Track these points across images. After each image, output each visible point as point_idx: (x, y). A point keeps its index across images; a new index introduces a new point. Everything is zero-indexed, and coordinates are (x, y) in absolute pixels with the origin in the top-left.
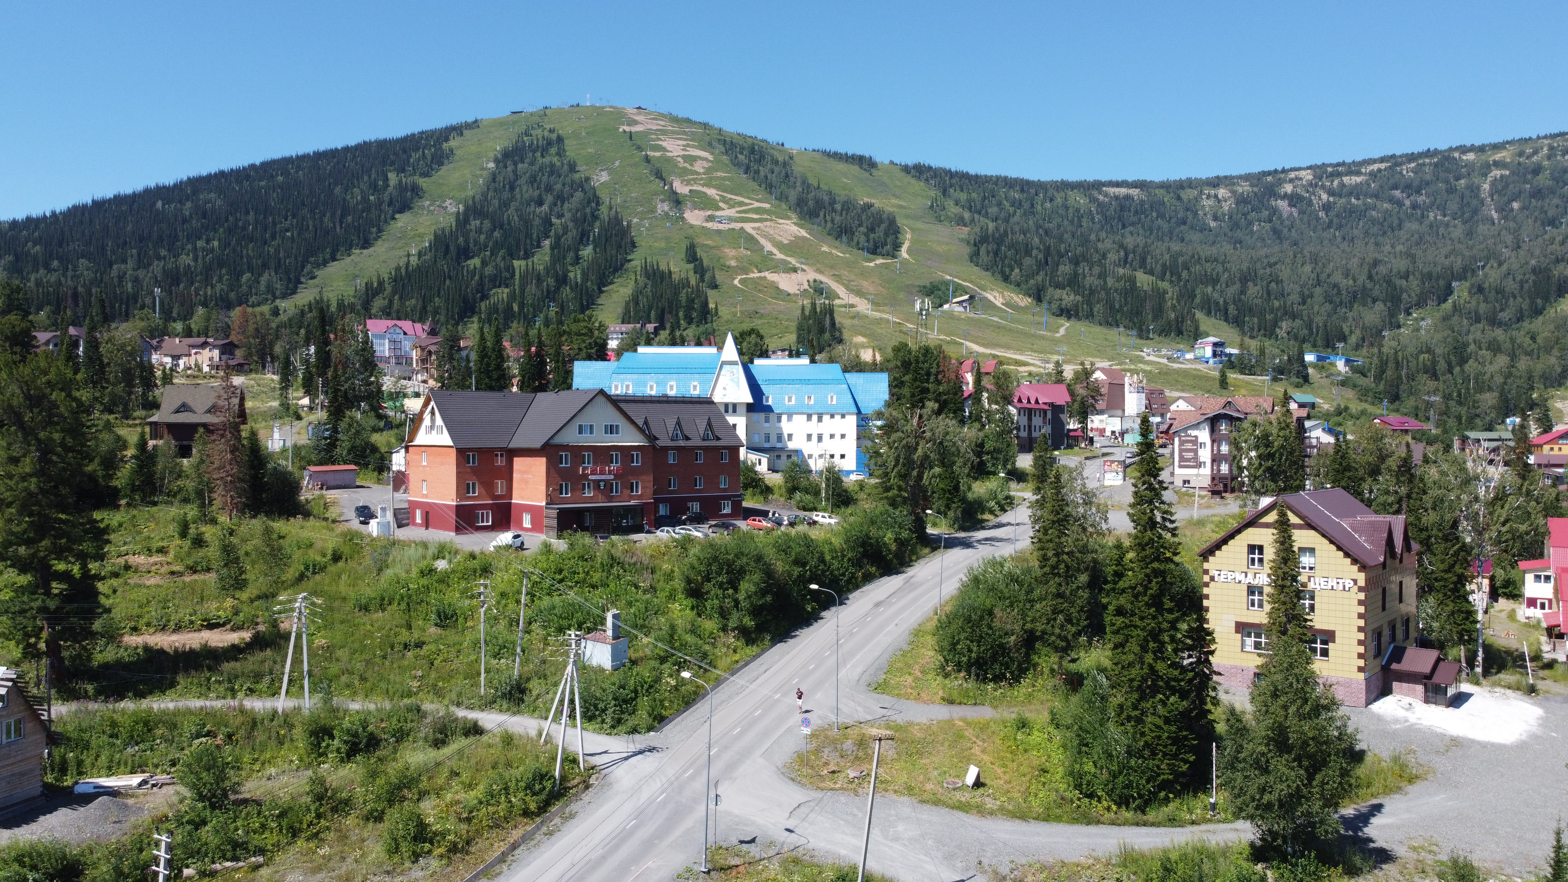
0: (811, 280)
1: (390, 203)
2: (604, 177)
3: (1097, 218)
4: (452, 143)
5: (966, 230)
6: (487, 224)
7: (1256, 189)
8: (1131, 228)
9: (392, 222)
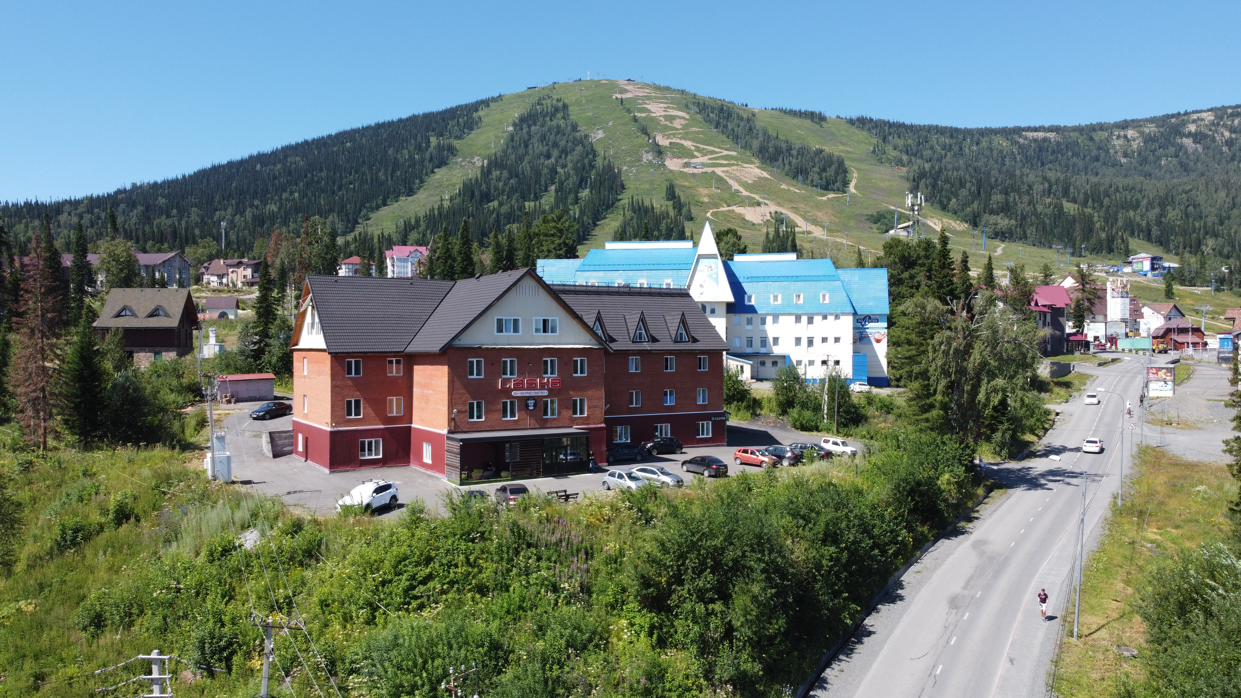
0: (773, 212)
1: (431, 160)
2: (600, 134)
3: (1018, 158)
4: (481, 113)
5: (904, 169)
6: (505, 174)
7: (1162, 130)
8: (1050, 165)
9: (432, 175)
